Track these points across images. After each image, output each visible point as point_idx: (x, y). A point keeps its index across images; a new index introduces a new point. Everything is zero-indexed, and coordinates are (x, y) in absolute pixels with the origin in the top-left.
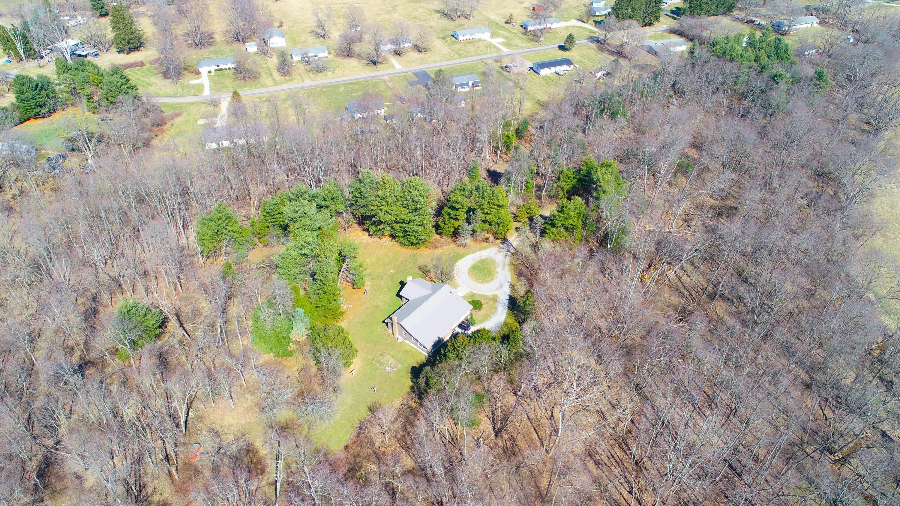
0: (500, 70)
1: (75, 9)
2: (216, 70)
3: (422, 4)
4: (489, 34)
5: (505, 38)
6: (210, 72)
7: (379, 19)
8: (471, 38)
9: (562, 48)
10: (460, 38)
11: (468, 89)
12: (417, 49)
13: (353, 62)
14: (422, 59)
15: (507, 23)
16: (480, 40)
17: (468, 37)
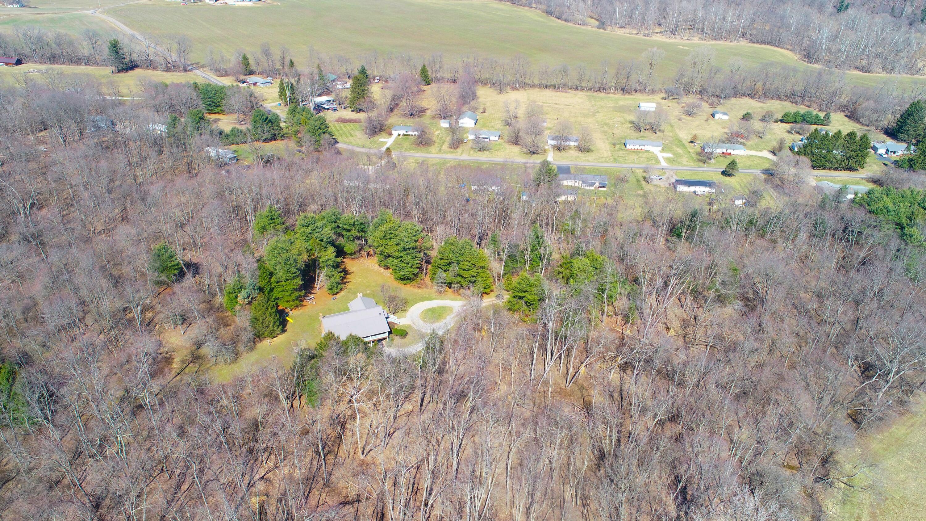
0: (641, 179)
1: (349, 77)
2: (404, 135)
3: (622, 114)
4: (660, 148)
5: (674, 154)
6: (399, 135)
7: (572, 120)
8: (639, 148)
9: (724, 173)
10: (628, 147)
11: (593, 188)
12: (580, 149)
13: (515, 149)
14: (578, 157)
15: (691, 142)
16: (647, 152)
17: (637, 147)
